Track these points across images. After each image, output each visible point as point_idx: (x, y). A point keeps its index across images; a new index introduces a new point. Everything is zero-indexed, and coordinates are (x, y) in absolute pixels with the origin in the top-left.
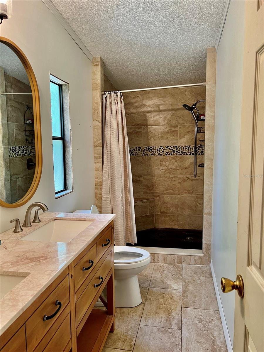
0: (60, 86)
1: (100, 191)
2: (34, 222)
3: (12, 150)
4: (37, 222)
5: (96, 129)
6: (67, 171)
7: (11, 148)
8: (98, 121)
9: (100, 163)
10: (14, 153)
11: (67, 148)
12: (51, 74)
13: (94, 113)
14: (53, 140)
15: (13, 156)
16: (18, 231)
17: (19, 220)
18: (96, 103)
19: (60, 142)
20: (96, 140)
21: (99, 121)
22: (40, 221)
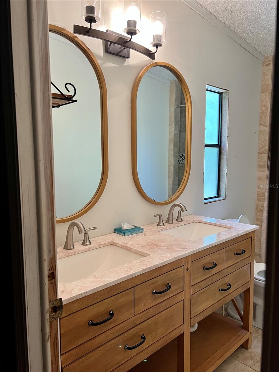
0: (221, 94)
1: (262, 203)
2: (177, 220)
3: (182, 157)
4: (179, 221)
5: (262, 135)
6: (221, 178)
7: (182, 156)
8: (265, 126)
9: (265, 172)
10: (183, 160)
11: (223, 155)
12: (207, 85)
13: (261, 117)
14: (205, 148)
15: (182, 163)
16: (161, 225)
17: (161, 215)
18: (264, 106)
19: (216, 150)
20: (261, 146)
21: (267, 126)
22: (182, 221)
